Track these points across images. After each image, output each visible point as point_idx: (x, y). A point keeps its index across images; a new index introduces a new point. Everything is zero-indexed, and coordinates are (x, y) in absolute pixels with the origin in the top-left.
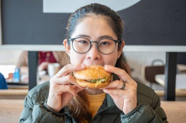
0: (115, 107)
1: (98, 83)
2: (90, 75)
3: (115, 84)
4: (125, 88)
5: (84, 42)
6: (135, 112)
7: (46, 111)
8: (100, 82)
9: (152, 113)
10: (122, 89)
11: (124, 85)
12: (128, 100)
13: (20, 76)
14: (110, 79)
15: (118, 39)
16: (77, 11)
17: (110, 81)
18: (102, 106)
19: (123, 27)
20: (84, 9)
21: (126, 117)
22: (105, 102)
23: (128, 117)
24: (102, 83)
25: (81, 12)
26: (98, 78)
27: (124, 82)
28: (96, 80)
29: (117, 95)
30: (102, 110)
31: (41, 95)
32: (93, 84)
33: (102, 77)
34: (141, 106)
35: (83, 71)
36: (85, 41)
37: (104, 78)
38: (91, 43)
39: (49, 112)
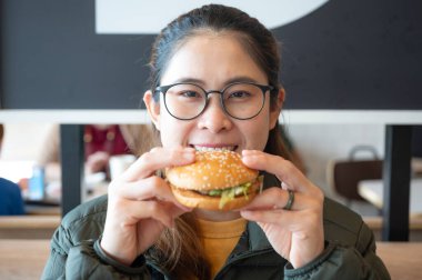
0: (270, 251)
1: (226, 198)
2: (205, 178)
3: (270, 197)
4: (295, 206)
5: (192, 94)
6: (320, 264)
7: (97, 263)
8: (231, 195)
9: (363, 268)
10: (288, 208)
11: (292, 199)
12: (303, 236)
13: (45, 185)
14: (255, 187)
15: (270, 84)
16: (171, 25)
17: (257, 192)
18: (236, 248)
19: (280, 55)
20: (188, 19)
21: (297, 275)
22: (245, 240)
23: (302, 274)
24: (236, 196)
25: (181, 27)
26: (227, 186)
27: (292, 192)
28: (221, 191)
29: (276, 224)
30: (237, 257)
31: (92, 223)
32: (214, 201)
33: (237, 183)
34: (335, 249)
35: (188, 168)
36: (195, 91)
37: (240, 186)
38: (207, 94)
39: (104, 267)
